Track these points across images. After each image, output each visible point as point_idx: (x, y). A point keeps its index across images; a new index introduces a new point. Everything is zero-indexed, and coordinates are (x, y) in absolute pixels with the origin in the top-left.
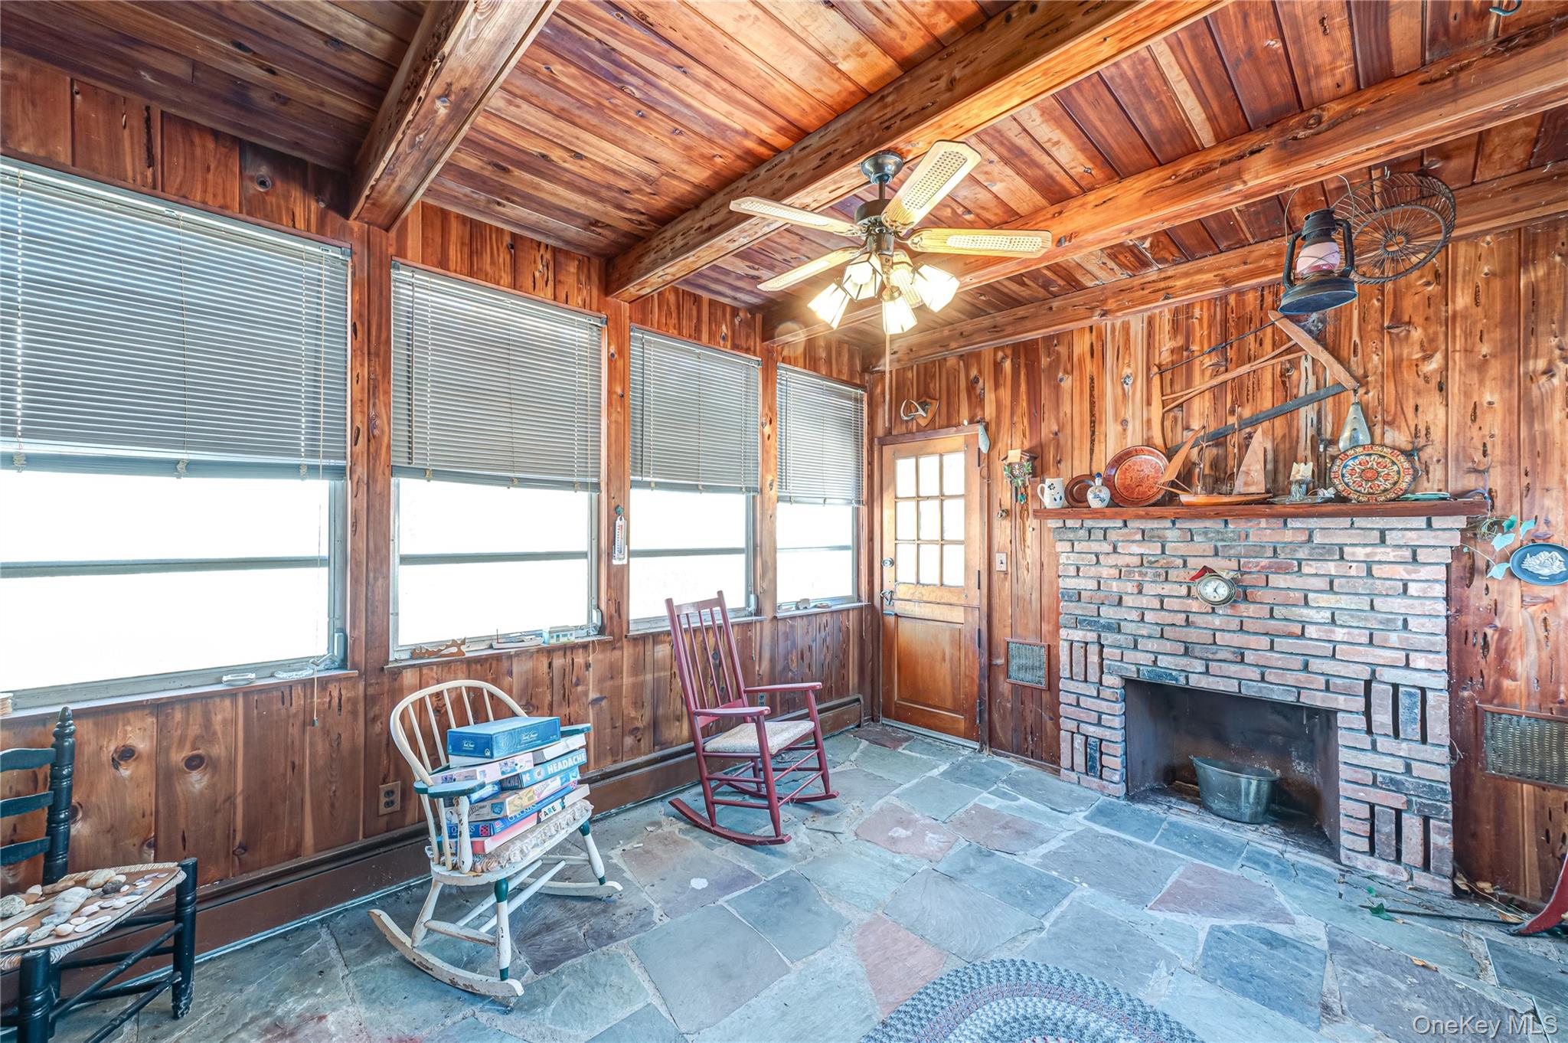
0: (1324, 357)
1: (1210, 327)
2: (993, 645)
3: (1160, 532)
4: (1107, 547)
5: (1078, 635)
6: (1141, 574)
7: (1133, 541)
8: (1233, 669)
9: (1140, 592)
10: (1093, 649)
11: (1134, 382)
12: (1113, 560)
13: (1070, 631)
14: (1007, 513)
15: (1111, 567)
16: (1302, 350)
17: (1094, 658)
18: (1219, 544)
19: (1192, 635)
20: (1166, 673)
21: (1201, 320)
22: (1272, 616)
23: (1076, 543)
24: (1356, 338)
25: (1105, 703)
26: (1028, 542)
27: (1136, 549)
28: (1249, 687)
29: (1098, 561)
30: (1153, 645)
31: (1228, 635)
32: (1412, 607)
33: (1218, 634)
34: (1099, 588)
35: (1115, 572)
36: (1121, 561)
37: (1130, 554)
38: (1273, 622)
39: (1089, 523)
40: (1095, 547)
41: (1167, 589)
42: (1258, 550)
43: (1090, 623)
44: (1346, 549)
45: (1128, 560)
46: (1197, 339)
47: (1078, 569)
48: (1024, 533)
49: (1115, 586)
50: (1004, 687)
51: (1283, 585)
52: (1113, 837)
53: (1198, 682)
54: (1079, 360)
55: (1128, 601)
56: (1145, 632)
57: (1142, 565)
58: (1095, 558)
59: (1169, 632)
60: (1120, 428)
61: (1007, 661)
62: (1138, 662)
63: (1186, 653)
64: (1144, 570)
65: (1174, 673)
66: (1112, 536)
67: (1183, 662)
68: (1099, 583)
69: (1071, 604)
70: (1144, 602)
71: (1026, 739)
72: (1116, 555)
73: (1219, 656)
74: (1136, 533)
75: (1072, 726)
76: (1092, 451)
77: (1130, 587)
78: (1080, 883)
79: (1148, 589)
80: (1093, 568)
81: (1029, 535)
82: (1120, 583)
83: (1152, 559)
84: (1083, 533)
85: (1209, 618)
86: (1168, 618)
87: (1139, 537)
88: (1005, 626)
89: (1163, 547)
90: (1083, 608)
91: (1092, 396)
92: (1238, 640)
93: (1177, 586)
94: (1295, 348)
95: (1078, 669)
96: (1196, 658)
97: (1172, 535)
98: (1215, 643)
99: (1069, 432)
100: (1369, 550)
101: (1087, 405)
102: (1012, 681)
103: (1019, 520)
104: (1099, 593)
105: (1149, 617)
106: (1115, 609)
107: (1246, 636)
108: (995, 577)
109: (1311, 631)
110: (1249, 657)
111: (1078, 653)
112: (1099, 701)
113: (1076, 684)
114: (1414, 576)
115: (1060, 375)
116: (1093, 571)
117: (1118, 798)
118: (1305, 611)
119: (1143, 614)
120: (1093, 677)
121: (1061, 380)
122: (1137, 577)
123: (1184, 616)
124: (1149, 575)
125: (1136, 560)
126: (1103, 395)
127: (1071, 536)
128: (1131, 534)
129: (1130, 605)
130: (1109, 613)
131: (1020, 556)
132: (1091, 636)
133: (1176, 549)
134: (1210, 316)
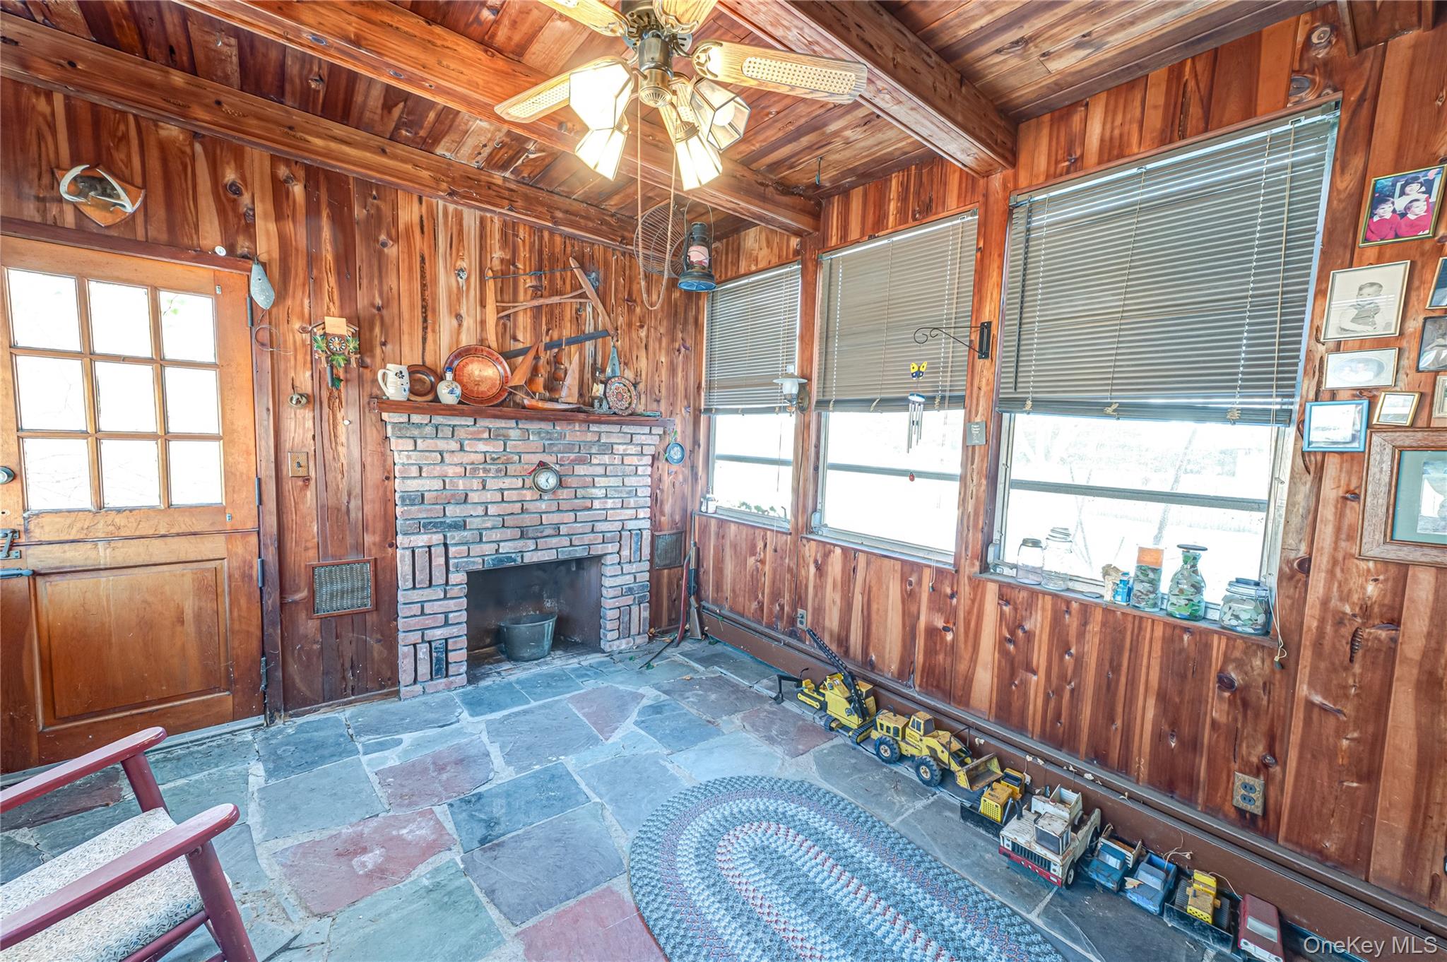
0: (600, 308)
1: (530, 251)
2: (288, 575)
3: (504, 432)
4: (454, 445)
5: (421, 540)
6: (485, 470)
7: (480, 440)
8: (554, 541)
9: (484, 488)
10: (438, 552)
11: (468, 279)
12: (458, 458)
13: (413, 538)
14: (309, 400)
15: (456, 465)
16: (587, 297)
17: (439, 561)
18: (547, 442)
19: (527, 520)
20: (507, 558)
21: (524, 241)
22: (576, 497)
23: (419, 441)
24: (613, 301)
25: (452, 602)
26: (342, 438)
27: (482, 447)
28: (563, 552)
29: (442, 460)
30: (496, 535)
31: (551, 515)
32: (639, 482)
33: (544, 516)
34: (444, 488)
35: (460, 470)
36: (466, 458)
37: (476, 452)
38: (576, 501)
39: (438, 419)
40: (442, 445)
41: (507, 483)
42: (569, 448)
43: (435, 525)
44: (615, 446)
45: (473, 457)
46: (522, 258)
47: (421, 469)
48: (335, 427)
49: (461, 484)
50: (308, 626)
51: (582, 473)
52: (509, 715)
53: (530, 558)
54: (407, 230)
55: (474, 497)
56: (489, 525)
57: (486, 461)
58: (439, 457)
59: (509, 521)
60: (455, 322)
61: (313, 593)
62: (482, 555)
63: (522, 537)
64: (488, 467)
65: (513, 555)
66: (461, 433)
67: (520, 544)
68: (444, 481)
69: (414, 508)
70: (488, 496)
71: (344, 678)
72: (462, 453)
73: (545, 534)
74: (484, 432)
75: (416, 637)
76: (424, 340)
77: (476, 484)
78: (558, 759)
79: (491, 484)
80: (438, 468)
81: (341, 430)
82: (467, 482)
83: (495, 456)
84: (429, 430)
85: (538, 503)
86: (508, 508)
87: (486, 435)
88: (306, 549)
89: (505, 445)
90: (428, 510)
91: (423, 277)
92: (555, 518)
93: (514, 480)
94: (583, 295)
95: (422, 576)
96: (529, 538)
97: (514, 434)
98: (541, 524)
99: (396, 311)
100: (625, 447)
101: (417, 286)
102: (321, 614)
103: (326, 409)
104: (445, 492)
105: (492, 510)
106: (462, 506)
107: (562, 514)
108: (288, 486)
109: (597, 504)
110: (564, 529)
111: (422, 560)
112: (446, 602)
113: (420, 592)
114: (641, 463)
115: (383, 237)
116: (437, 470)
117: (463, 687)
118: (594, 491)
119: (487, 508)
120: (439, 578)
121: (384, 245)
122: (481, 474)
123: (520, 504)
124: (493, 471)
125: (480, 457)
126: (435, 280)
127: (416, 432)
128: (479, 432)
129: (476, 500)
130: (453, 512)
131: (329, 456)
132: (437, 538)
133: (515, 446)
134: (530, 243)
